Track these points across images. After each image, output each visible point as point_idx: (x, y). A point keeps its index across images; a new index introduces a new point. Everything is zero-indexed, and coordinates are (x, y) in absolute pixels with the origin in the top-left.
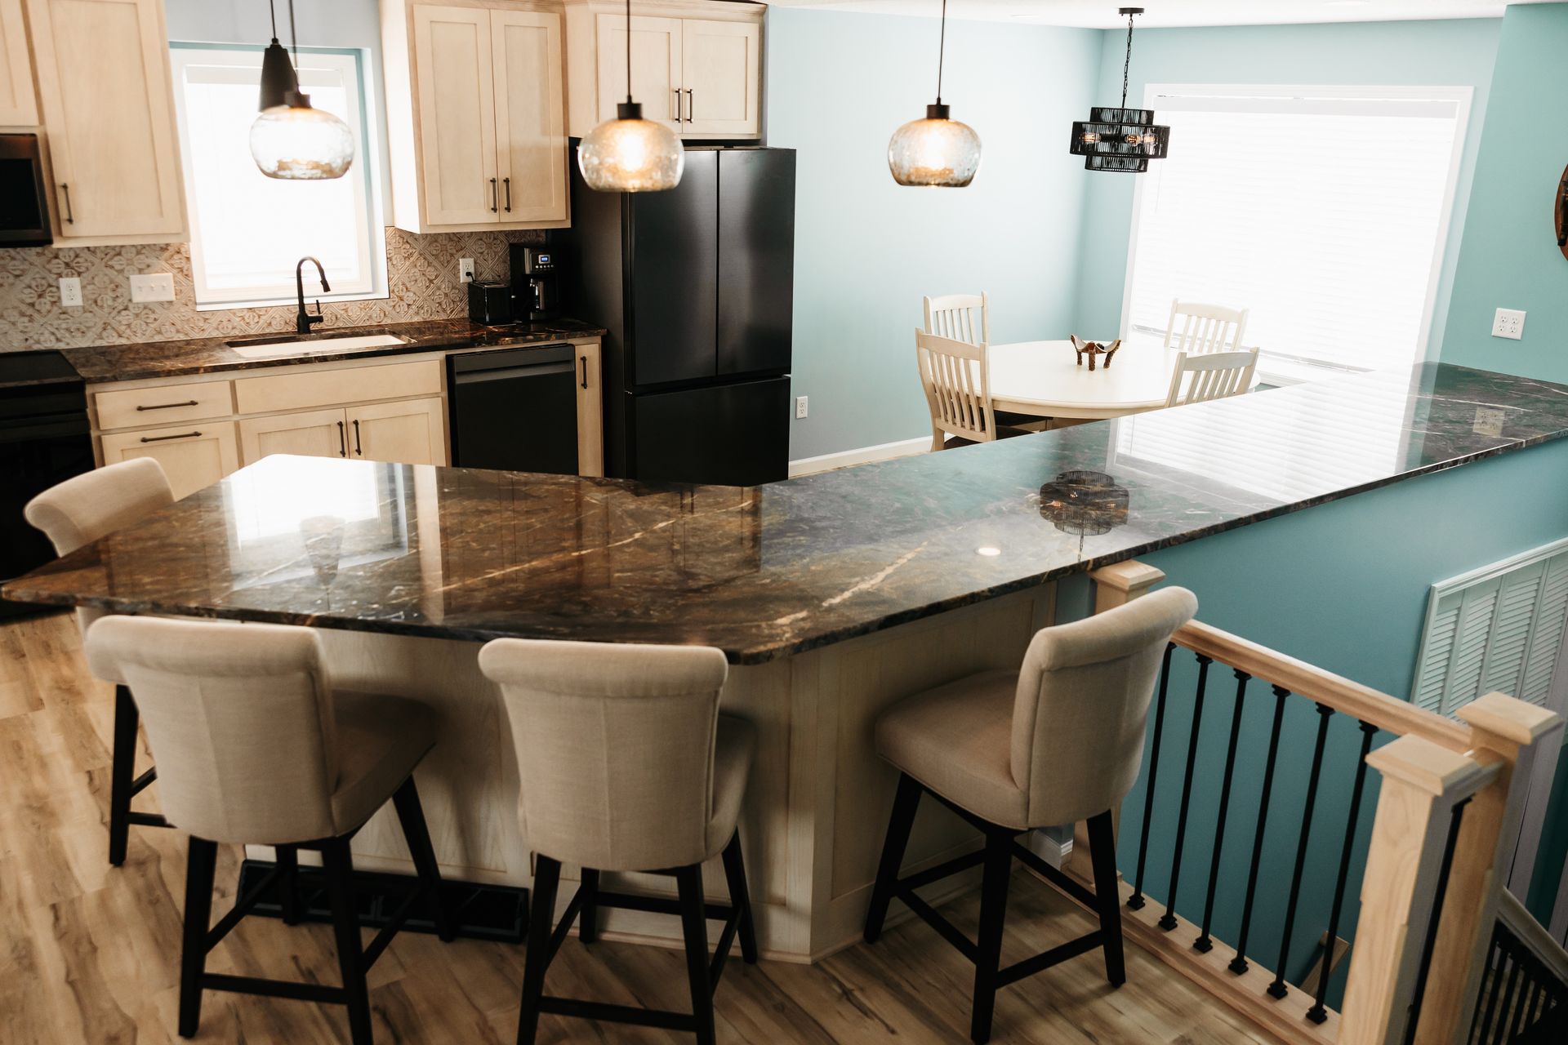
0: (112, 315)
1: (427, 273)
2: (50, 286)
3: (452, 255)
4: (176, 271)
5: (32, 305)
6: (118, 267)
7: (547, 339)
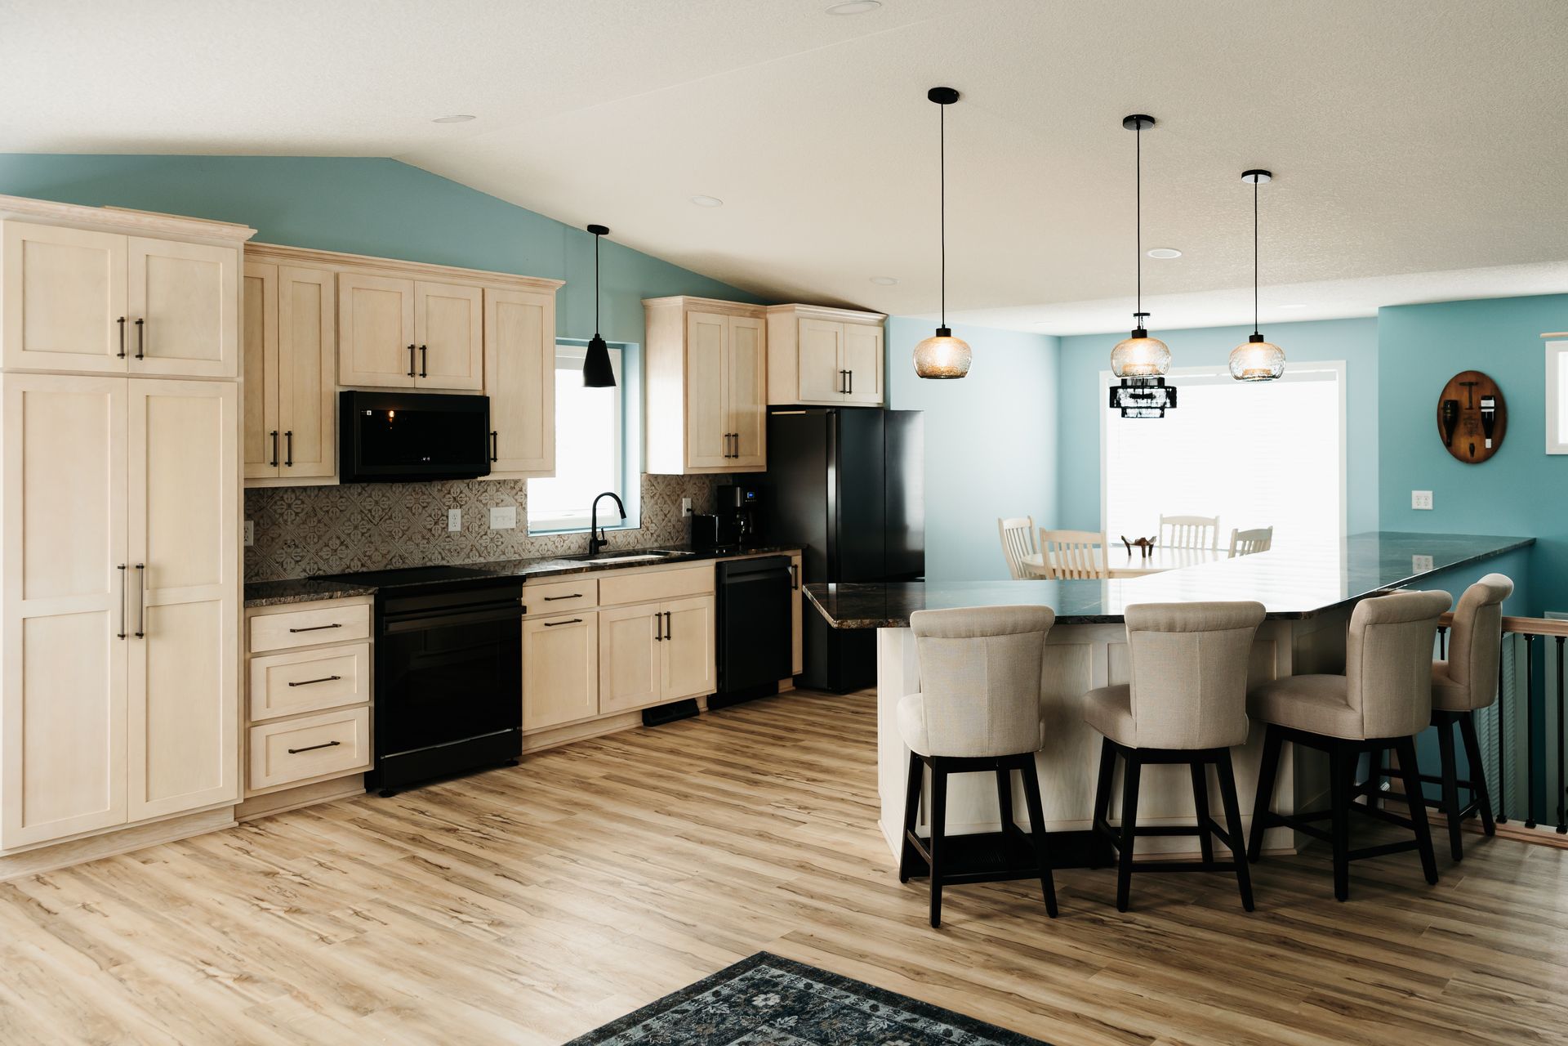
0: (478, 538)
1: (663, 509)
2: (443, 515)
3: (678, 495)
4: (518, 504)
5: (430, 530)
6: (484, 502)
7: (775, 551)
